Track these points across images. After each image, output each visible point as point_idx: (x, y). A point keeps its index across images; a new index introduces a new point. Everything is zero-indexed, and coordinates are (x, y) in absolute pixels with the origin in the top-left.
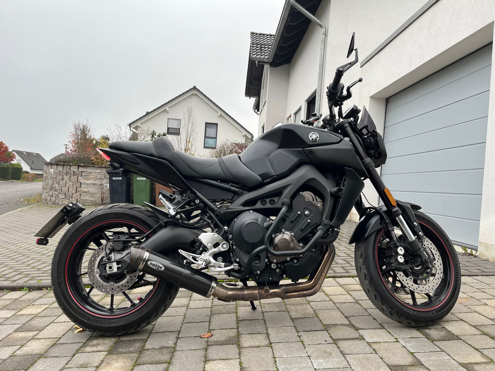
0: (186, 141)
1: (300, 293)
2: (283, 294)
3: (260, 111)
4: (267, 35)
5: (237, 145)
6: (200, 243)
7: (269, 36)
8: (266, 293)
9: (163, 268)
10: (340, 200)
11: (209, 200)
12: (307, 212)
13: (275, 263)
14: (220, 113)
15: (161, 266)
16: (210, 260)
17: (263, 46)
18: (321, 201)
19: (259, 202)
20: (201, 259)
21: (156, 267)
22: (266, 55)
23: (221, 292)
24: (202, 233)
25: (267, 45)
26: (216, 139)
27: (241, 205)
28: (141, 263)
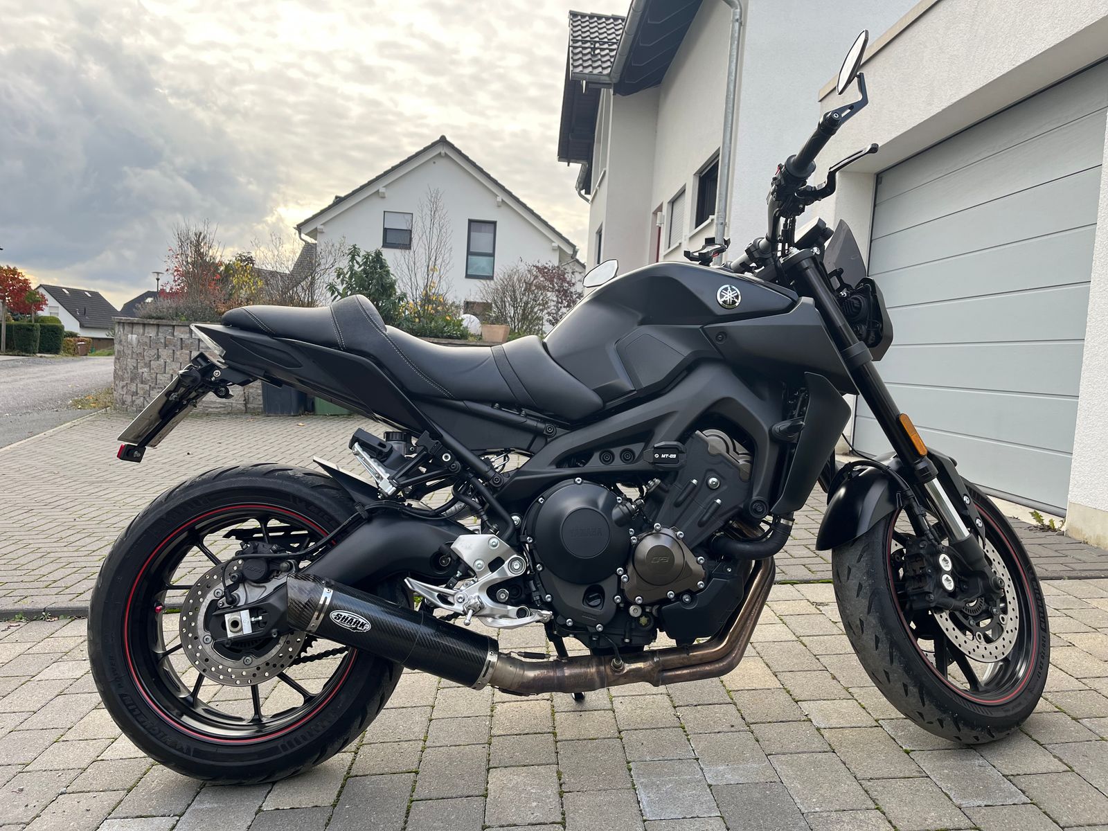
0: (428, 267)
1: (695, 670)
2: (655, 675)
3: (593, 193)
4: (608, 18)
5: (542, 270)
6: (455, 558)
7: (612, 20)
8: (616, 674)
9: (368, 627)
10: (796, 451)
11: (472, 451)
12: (713, 480)
13: (640, 605)
14: (501, 196)
15: (362, 621)
16: (481, 603)
17: (597, 45)
18: (747, 452)
19: (596, 456)
20: (460, 600)
21: (351, 623)
22: (604, 67)
23: (511, 673)
24: (461, 536)
25: (605, 43)
26: (492, 258)
27: (551, 464)
28: (315, 616)
